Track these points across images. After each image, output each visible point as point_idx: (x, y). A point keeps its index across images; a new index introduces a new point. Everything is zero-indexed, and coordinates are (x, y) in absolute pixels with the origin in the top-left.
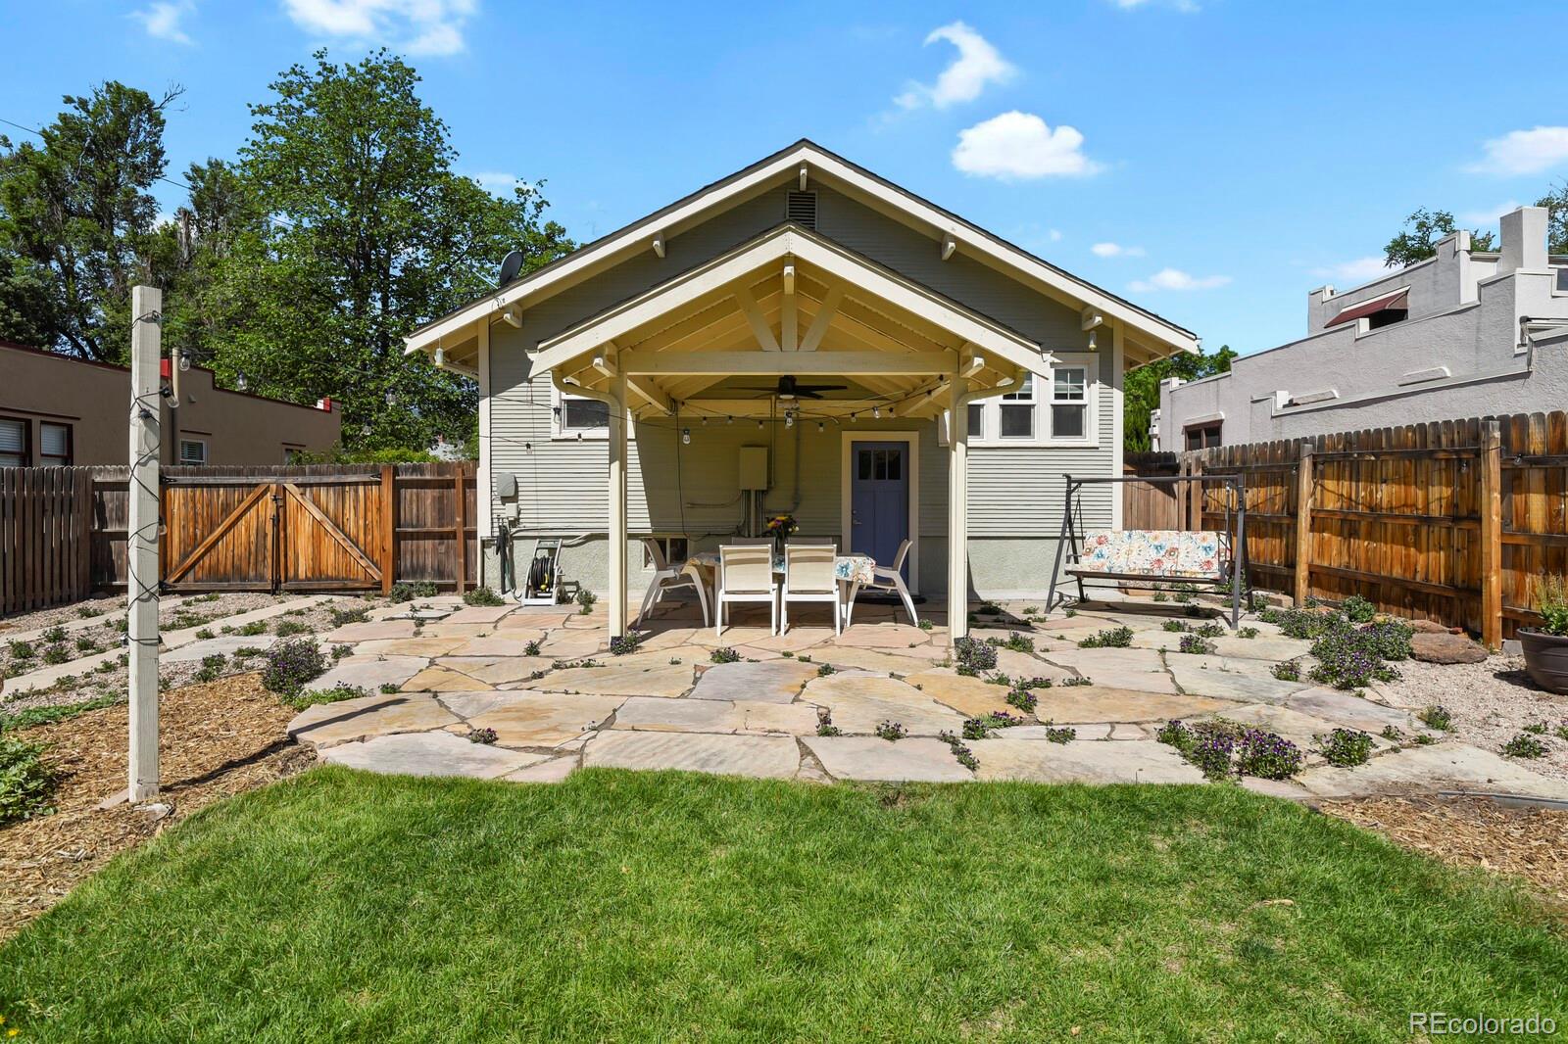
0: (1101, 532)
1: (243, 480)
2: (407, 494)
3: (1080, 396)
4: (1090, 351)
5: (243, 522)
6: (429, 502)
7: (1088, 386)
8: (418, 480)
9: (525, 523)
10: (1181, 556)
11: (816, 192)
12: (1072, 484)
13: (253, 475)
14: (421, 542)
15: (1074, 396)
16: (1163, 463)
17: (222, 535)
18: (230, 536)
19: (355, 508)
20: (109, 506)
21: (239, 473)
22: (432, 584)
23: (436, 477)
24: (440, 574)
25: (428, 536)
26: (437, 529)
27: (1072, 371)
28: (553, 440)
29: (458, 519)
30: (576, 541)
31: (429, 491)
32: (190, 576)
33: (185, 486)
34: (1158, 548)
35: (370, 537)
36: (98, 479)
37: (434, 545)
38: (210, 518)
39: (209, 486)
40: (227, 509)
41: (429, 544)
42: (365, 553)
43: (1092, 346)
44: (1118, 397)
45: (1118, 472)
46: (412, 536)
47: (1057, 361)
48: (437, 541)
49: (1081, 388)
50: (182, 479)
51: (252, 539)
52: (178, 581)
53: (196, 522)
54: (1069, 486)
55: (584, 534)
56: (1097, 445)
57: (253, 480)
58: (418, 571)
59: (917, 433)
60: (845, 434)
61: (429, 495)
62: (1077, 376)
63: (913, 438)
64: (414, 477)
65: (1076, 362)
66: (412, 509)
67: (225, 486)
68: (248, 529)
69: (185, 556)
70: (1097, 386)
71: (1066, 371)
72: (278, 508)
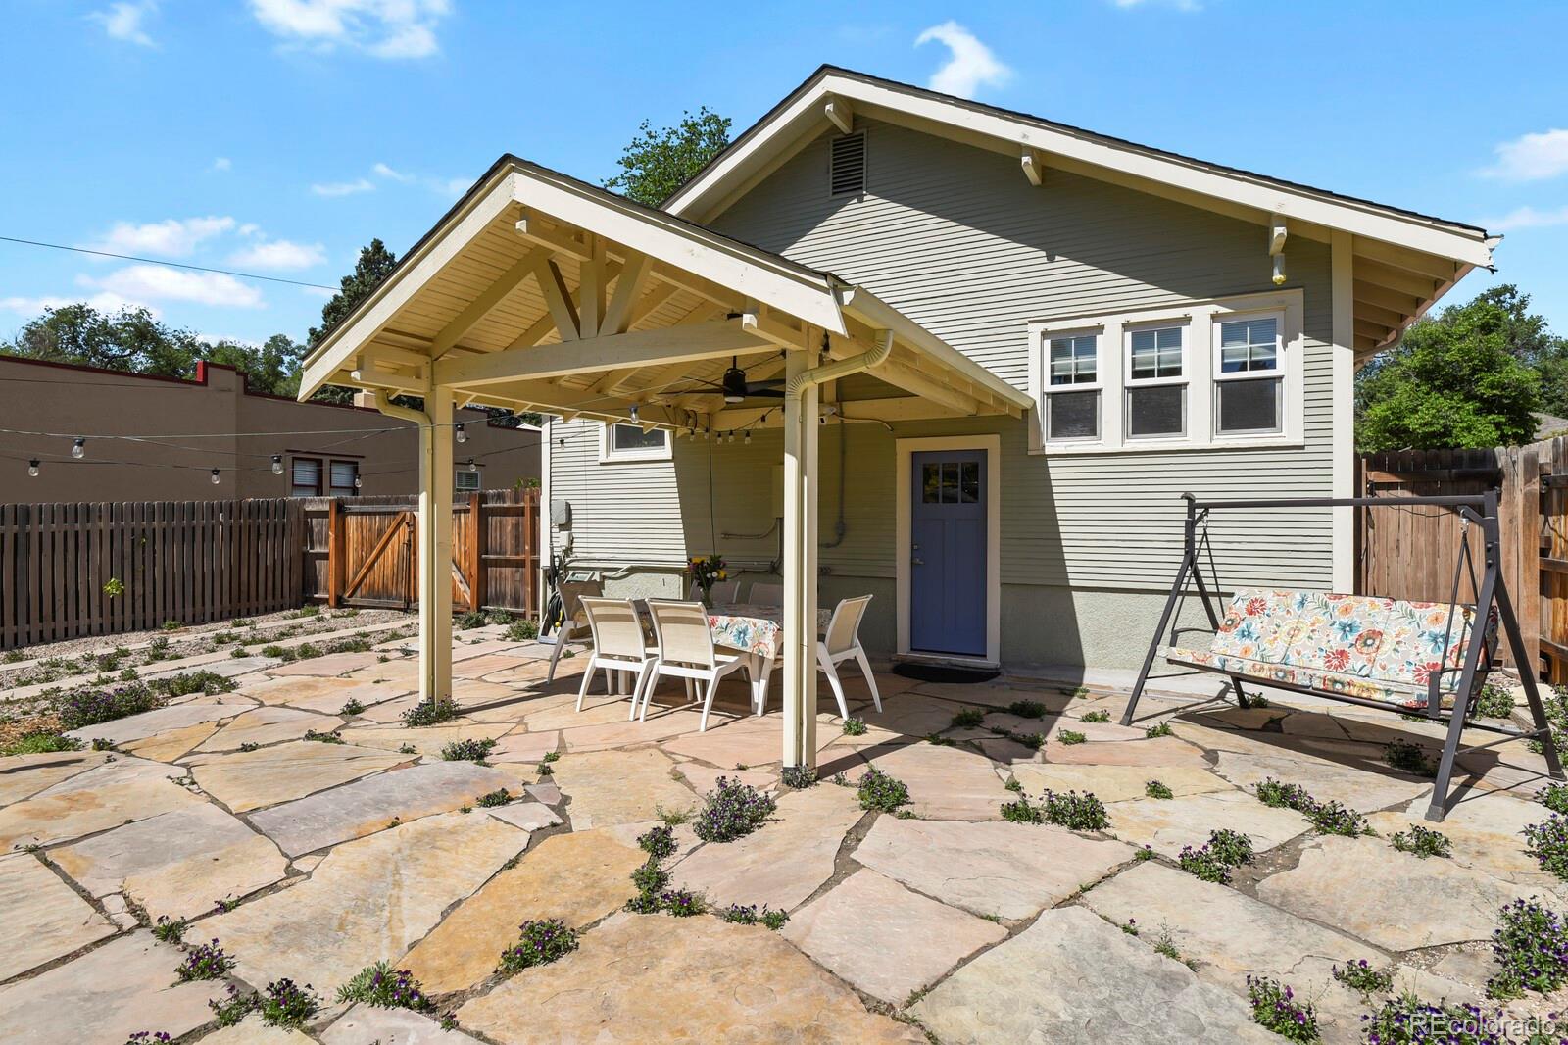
0: (1257, 594)
1: (390, 508)
2: (493, 520)
3: (1270, 364)
4: (1276, 287)
5: (390, 546)
6: (509, 528)
7: (1285, 346)
8: (499, 508)
9: (578, 553)
10: (1383, 649)
11: (865, 131)
12: (1196, 510)
13: (397, 503)
14: (503, 569)
15: (1257, 365)
16: (1465, 468)
17: (377, 557)
18: (381, 559)
19: (459, 534)
20: (316, 530)
21: (387, 502)
22: (506, 612)
23: (514, 505)
24: (517, 602)
25: (507, 563)
26: (514, 557)
27: (1253, 324)
28: (602, 464)
29: (527, 548)
30: (620, 574)
31: (509, 518)
32: (358, 593)
33: (356, 514)
34: (1347, 628)
35: (468, 564)
36: (309, 508)
37: (512, 572)
38: (371, 540)
39: (370, 513)
40: (381, 533)
41: (507, 571)
42: (464, 578)
43: (1278, 277)
44: (1343, 358)
45: (1344, 488)
46: (497, 563)
47: (1223, 310)
48: (514, 569)
49: (1273, 349)
50: (355, 507)
51: (395, 561)
52: (350, 596)
53: (362, 545)
54: (1191, 513)
55: (626, 566)
56: (1300, 441)
57: (396, 508)
58: (499, 598)
59: (998, 436)
60: (900, 443)
61: (510, 521)
62: (1264, 331)
63: (991, 443)
64: (498, 505)
65: (1259, 307)
66: (496, 537)
67: (380, 513)
68: (393, 553)
69: (356, 574)
70: (1301, 343)
71: (1242, 326)
72: (410, 533)
